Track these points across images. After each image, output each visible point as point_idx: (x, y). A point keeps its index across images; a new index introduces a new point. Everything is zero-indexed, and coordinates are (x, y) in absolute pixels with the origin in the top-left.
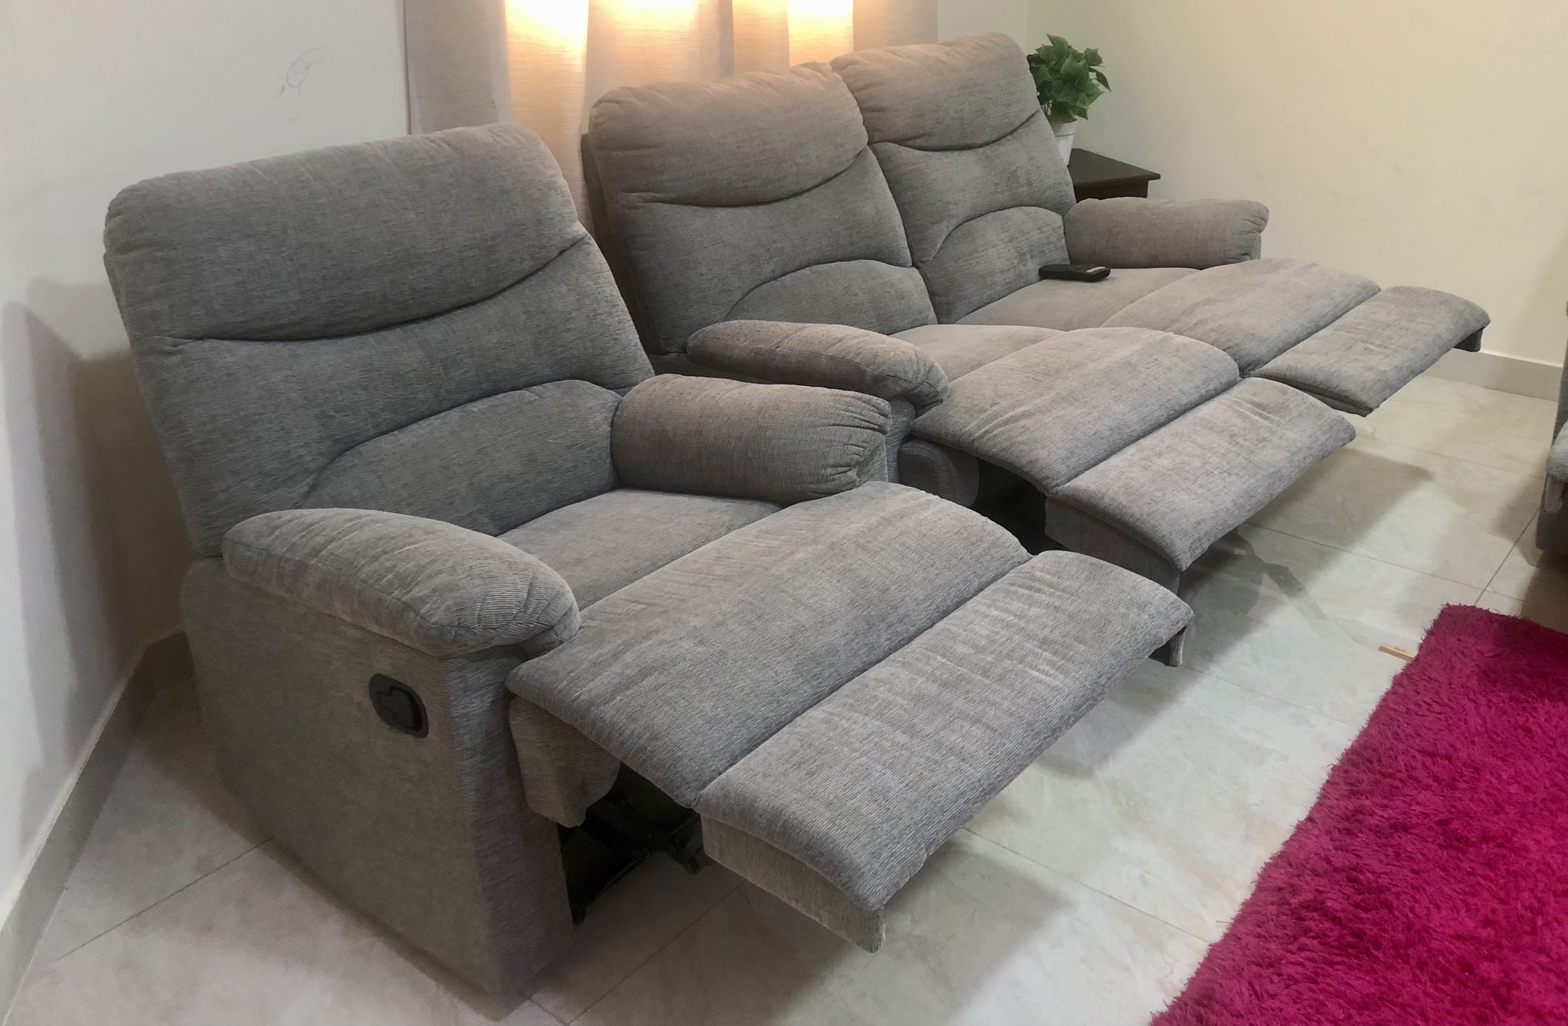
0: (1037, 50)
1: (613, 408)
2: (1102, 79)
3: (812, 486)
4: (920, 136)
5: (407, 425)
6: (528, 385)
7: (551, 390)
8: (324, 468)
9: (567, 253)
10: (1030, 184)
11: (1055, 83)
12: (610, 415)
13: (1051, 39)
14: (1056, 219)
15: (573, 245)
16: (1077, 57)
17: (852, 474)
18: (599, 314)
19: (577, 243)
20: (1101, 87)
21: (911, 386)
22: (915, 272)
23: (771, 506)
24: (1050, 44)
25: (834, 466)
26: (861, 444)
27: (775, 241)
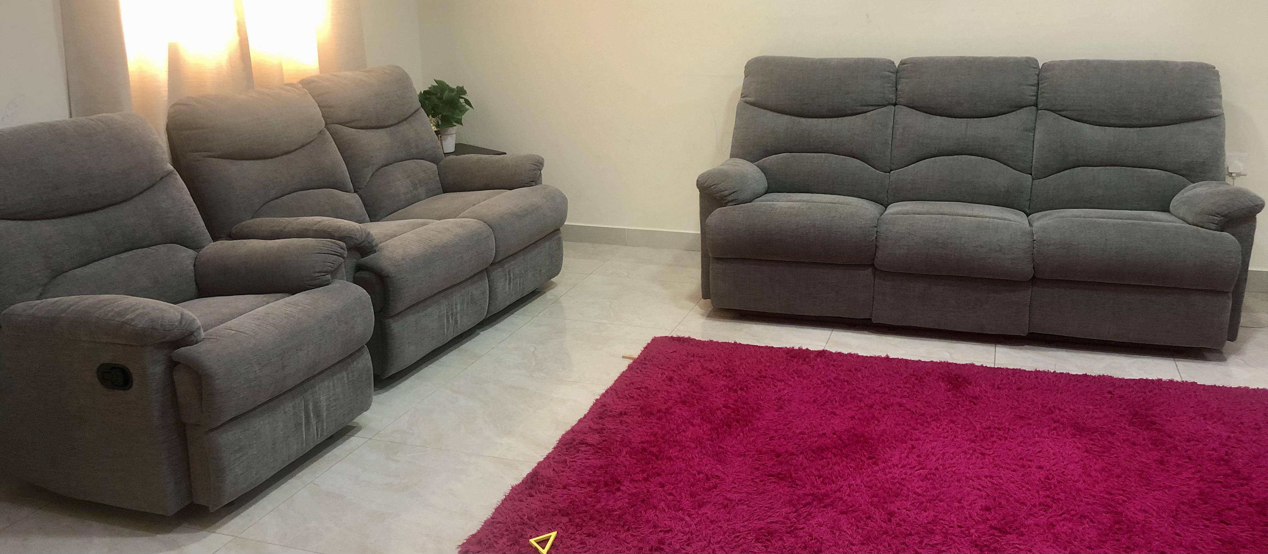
0: (429, 88)
1: (194, 259)
2: (467, 102)
3: (308, 282)
5: (89, 264)
6: (149, 246)
7: (162, 248)
8: (46, 284)
9: (164, 179)
10: (417, 147)
11: (441, 105)
12: (193, 261)
13: (436, 82)
14: (435, 166)
15: (167, 175)
16: (452, 90)
17: (329, 276)
18: (184, 210)
19: (169, 173)
20: (467, 106)
21: (358, 242)
22: (356, 195)
23: (287, 294)
24: (436, 84)
25: (318, 272)
26: (331, 262)
27: (276, 178)
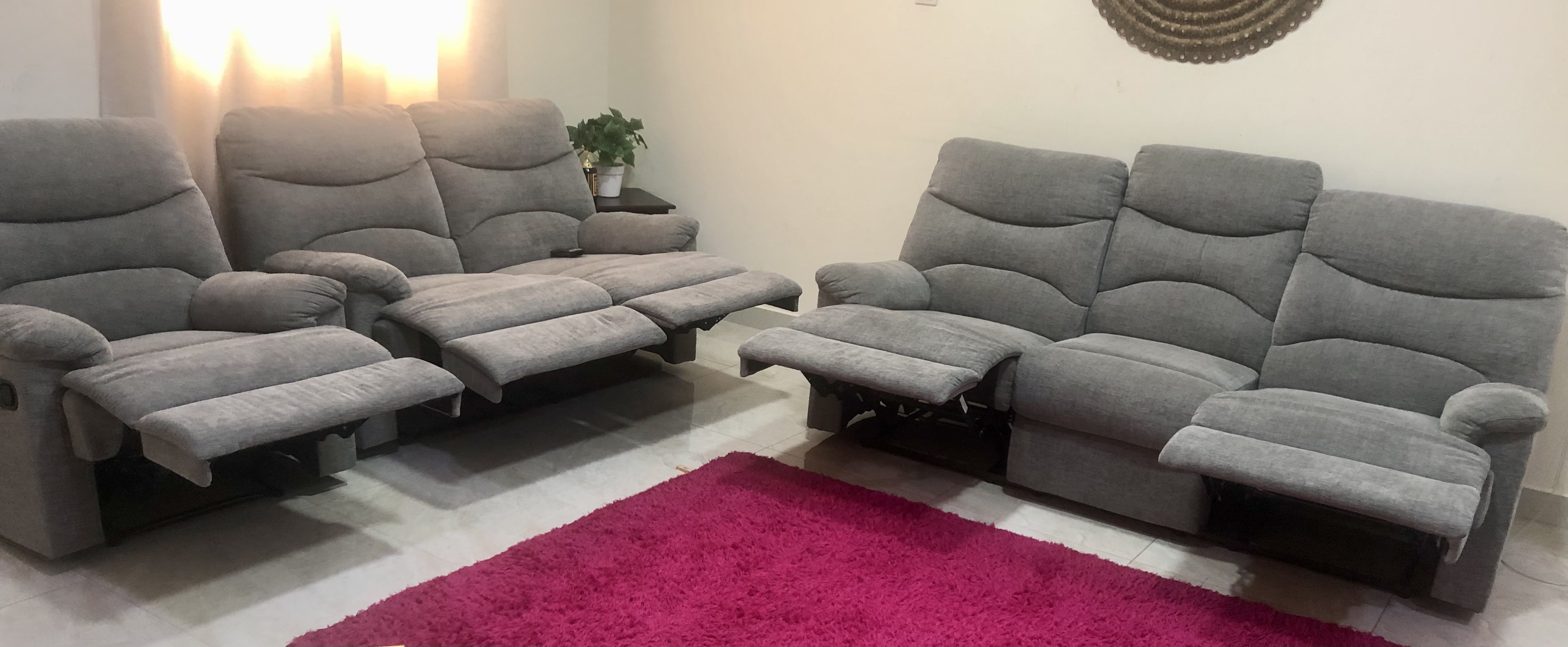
1: (191, 285)
2: (639, 139)
3: (283, 322)
4: (463, 157)
6: (140, 267)
7: (154, 271)
9: (179, 196)
12: (193, 290)
13: (612, 110)
15: (183, 192)
16: (624, 122)
17: (313, 320)
19: (186, 191)
20: (639, 144)
22: (451, 242)
24: (608, 115)
25: (298, 313)
